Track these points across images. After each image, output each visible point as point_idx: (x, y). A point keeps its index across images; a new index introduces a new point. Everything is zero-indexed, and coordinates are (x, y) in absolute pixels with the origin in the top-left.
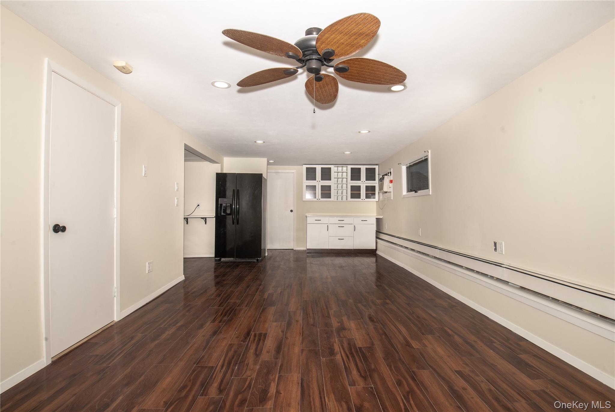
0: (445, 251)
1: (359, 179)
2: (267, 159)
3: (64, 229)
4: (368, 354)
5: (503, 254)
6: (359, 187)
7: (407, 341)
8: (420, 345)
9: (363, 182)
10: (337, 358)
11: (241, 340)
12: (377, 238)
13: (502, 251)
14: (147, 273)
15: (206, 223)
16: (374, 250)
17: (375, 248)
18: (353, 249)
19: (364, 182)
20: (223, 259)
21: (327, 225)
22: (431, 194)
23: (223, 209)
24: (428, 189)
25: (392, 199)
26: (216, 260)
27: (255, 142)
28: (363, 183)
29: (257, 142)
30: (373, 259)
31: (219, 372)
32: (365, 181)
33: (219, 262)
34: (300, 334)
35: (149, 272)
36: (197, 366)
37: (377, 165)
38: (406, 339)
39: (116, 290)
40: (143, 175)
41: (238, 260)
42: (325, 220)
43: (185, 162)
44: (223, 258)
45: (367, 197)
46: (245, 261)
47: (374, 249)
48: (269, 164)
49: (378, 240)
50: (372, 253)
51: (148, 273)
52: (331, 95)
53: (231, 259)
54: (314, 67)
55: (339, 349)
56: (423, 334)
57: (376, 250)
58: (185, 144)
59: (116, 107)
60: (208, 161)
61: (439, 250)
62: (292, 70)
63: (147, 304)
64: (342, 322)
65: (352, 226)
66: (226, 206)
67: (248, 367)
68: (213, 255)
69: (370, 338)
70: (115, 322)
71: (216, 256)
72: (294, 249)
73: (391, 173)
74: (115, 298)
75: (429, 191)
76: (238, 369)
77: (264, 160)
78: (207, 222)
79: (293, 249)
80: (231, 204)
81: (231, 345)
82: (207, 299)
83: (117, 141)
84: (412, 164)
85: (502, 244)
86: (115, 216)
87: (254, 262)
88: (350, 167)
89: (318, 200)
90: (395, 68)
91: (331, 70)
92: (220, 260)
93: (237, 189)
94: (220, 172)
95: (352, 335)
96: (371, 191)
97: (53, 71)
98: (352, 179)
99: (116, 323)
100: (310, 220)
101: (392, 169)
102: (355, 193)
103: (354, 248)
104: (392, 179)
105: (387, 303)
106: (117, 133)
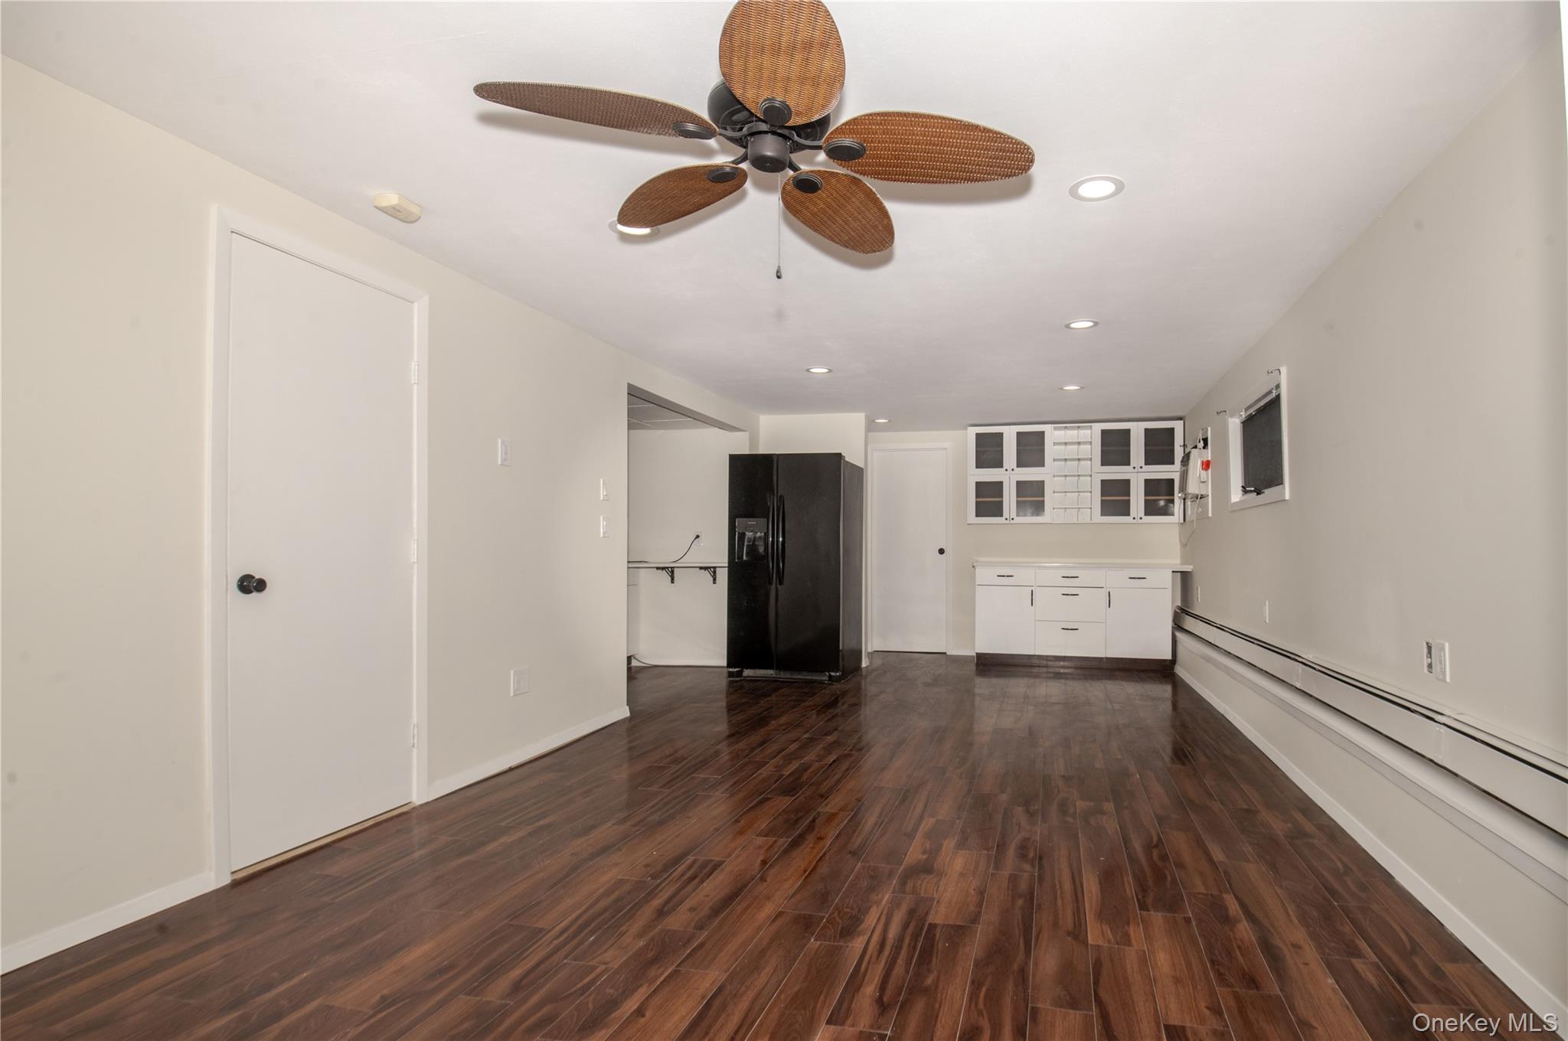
0: (1315, 669)
1: (1125, 461)
2: (866, 416)
3: (260, 585)
4: (941, 944)
5: (1446, 682)
6: (1127, 482)
7: (1080, 924)
8: (1111, 936)
9: (1136, 470)
10: (851, 945)
11: (651, 873)
12: (1178, 626)
13: (1444, 673)
14: (512, 694)
15: (715, 580)
16: (1168, 663)
17: (1170, 658)
18: (1106, 658)
19: (1140, 470)
20: (747, 672)
21: (1032, 588)
22: (1287, 497)
23: (747, 545)
24: (1282, 484)
25: (1210, 515)
26: (730, 674)
27: (808, 370)
28: (1138, 473)
29: (811, 370)
30: (1165, 690)
31: (546, 943)
32: (1143, 464)
33: (737, 679)
34: (805, 871)
35: (518, 693)
36: (511, 923)
37: (1180, 419)
38: (1082, 916)
39: (416, 730)
40: (499, 463)
41: (785, 675)
42: (1025, 575)
43: (629, 429)
44: (747, 668)
45: (1151, 509)
46: (803, 677)
47: (1166, 660)
48: (871, 426)
49: (1179, 635)
50: (1163, 671)
51: (514, 696)
52: (875, 227)
53: (770, 673)
54: (769, 154)
55: (875, 921)
56: (1143, 907)
57: (1173, 661)
58: (628, 384)
59: (416, 304)
60: (714, 426)
61: (1301, 665)
62: (728, 170)
63: (511, 769)
64: (933, 853)
65: (1103, 593)
66: (755, 537)
67: (619, 941)
68: (724, 662)
69: (980, 905)
70: (413, 806)
71: (729, 665)
72: (948, 653)
73: (1205, 441)
74: (415, 751)
75: (1284, 488)
76: (594, 942)
77: (858, 419)
78: (717, 579)
79: (945, 653)
80: (765, 534)
81: (620, 882)
82: (650, 767)
83: (417, 384)
84: (1252, 411)
85: (1442, 649)
86: (414, 559)
87: (821, 682)
88: (1098, 428)
89: (1008, 522)
90: (986, 130)
91: (822, 156)
92: (740, 674)
93: (779, 494)
94: (748, 453)
95: (937, 891)
96: (1159, 495)
97: (232, 232)
98: (1105, 462)
99: (414, 808)
100: (984, 575)
101: (1209, 429)
102: (1115, 499)
103: (1108, 656)
104: (1210, 459)
105: (1102, 812)
106: (418, 365)
